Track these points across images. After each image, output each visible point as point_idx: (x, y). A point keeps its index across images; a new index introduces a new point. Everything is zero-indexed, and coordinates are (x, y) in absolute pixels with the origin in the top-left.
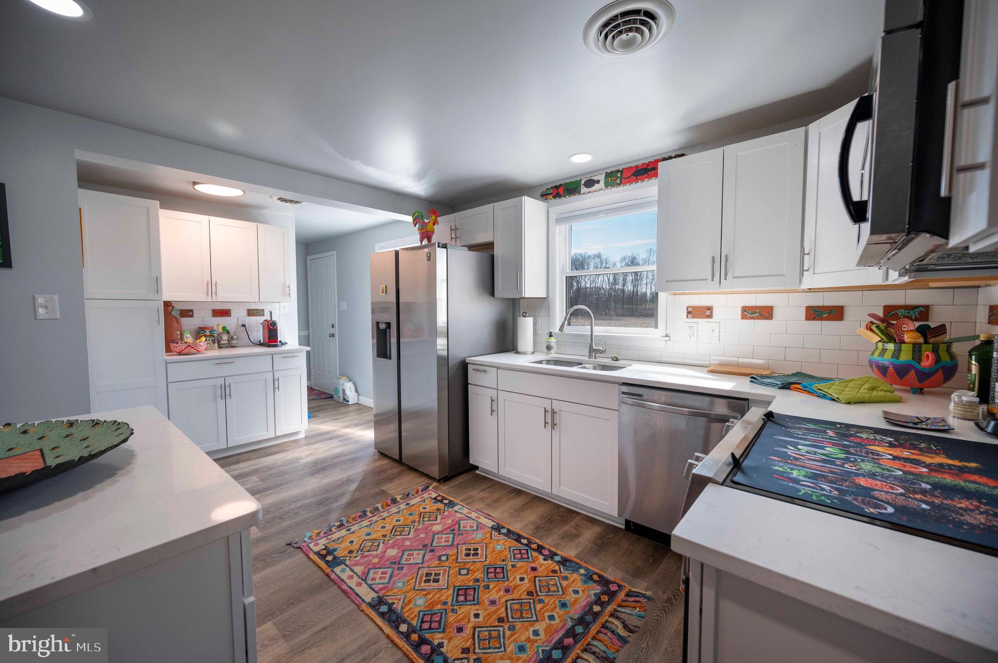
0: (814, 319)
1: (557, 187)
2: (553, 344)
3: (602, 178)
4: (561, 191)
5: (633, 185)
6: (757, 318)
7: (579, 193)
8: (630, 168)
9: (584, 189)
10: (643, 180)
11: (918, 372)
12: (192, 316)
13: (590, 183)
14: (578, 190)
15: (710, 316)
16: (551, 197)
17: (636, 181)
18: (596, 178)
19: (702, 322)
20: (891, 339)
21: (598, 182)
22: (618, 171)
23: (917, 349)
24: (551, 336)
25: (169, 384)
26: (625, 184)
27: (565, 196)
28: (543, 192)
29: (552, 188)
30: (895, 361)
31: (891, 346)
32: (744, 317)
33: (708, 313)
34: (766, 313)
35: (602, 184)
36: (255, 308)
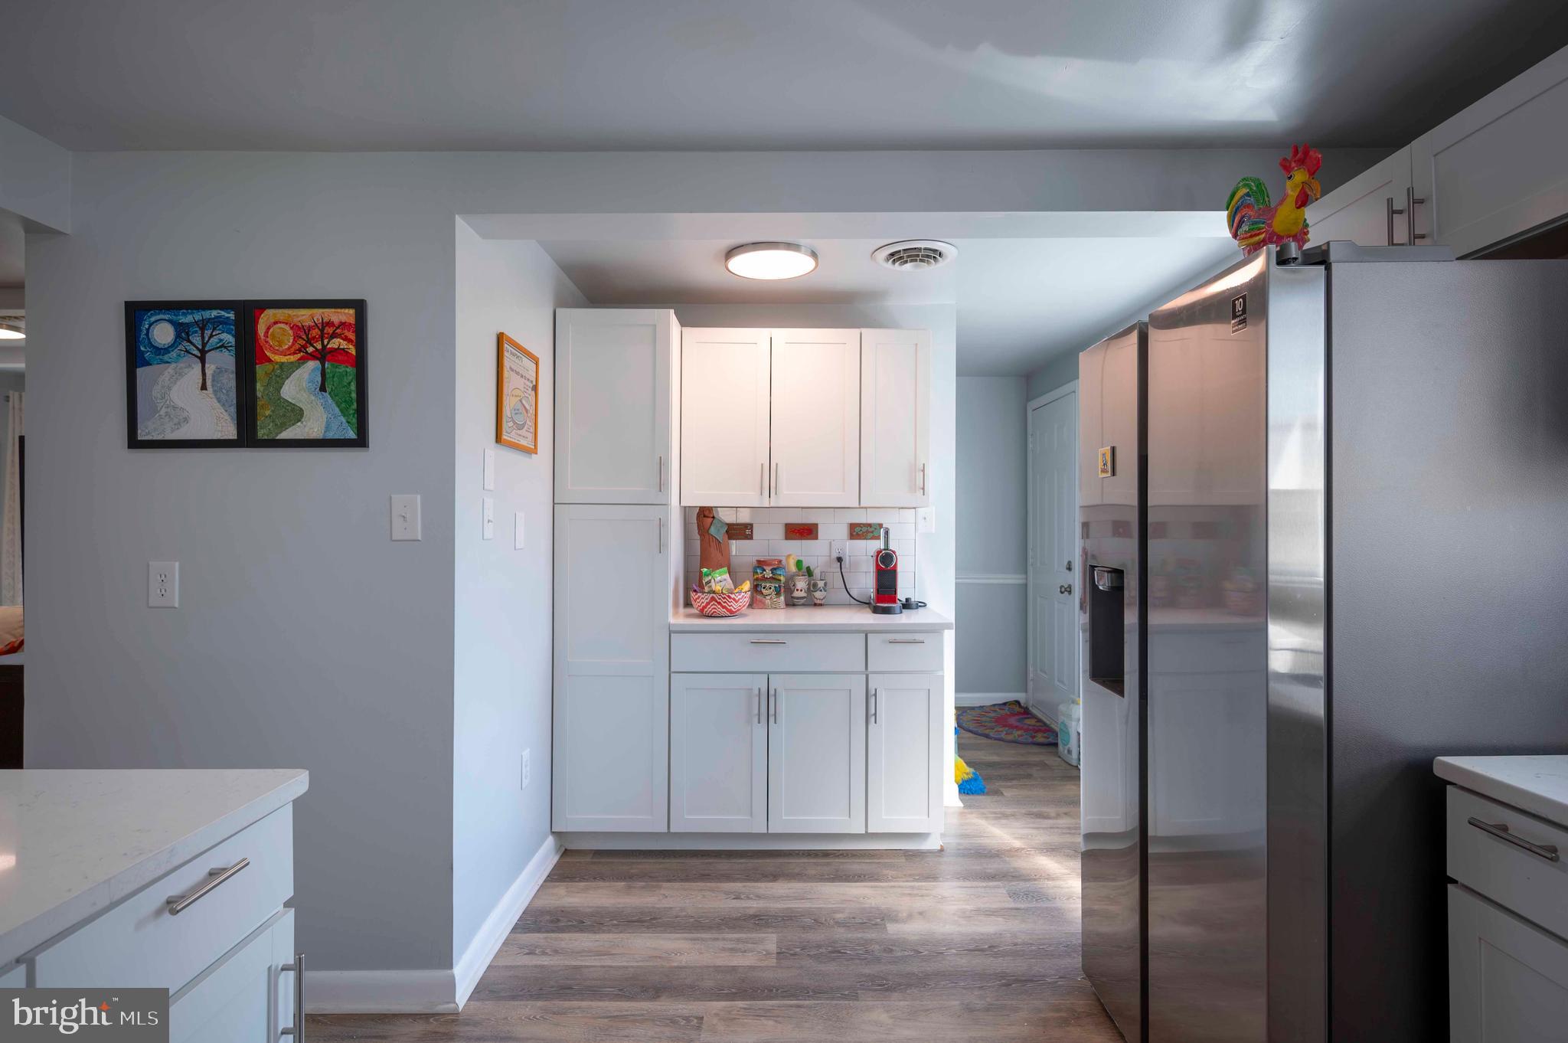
12: (750, 537)
25: (672, 675)
36: (864, 521)
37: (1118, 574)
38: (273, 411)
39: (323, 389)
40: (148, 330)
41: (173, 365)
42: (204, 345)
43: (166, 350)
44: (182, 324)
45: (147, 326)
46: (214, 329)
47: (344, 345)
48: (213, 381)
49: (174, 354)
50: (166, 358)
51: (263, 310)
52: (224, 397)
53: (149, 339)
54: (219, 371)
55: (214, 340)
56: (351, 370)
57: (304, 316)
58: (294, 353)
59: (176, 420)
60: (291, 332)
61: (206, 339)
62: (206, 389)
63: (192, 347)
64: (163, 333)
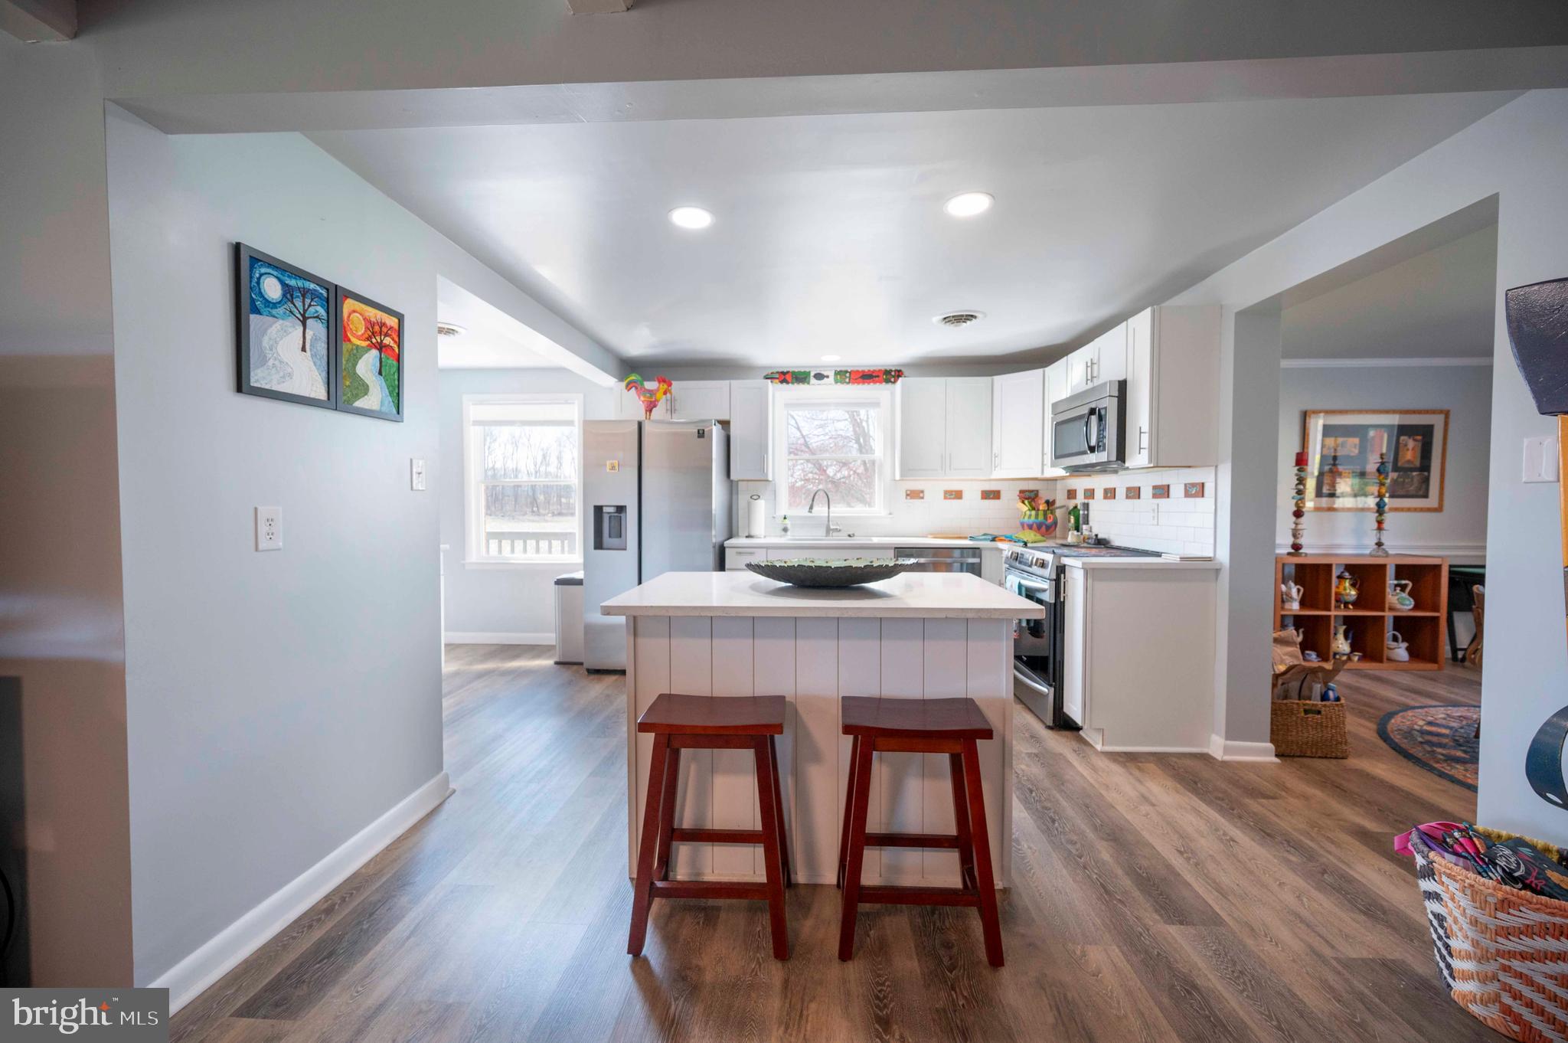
0: (986, 499)
1: (783, 373)
2: (789, 526)
3: (832, 374)
4: (788, 377)
5: (861, 386)
6: (954, 498)
7: (809, 383)
8: (858, 371)
9: (813, 381)
10: (869, 383)
11: (1046, 525)
13: (819, 376)
14: (807, 380)
15: (923, 498)
16: (777, 381)
17: (864, 383)
18: (825, 373)
19: (917, 502)
20: (1034, 509)
21: (828, 377)
22: (847, 372)
23: (1045, 512)
24: (785, 518)
26: (853, 383)
27: (793, 383)
28: (767, 375)
29: (778, 372)
30: (1036, 521)
31: (1033, 513)
32: (945, 498)
33: (921, 495)
34: (958, 495)
35: (832, 379)
37: (621, 509)
38: (351, 383)
39: (380, 373)
40: (259, 279)
41: (281, 322)
42: (305, 311)
43: (275, 305)
44: (287, 285)
45: (257, 275)
46: (312, 300)
47: (392, 344)
48: (311, 345)
49: (280, 311)
50: (274, 312)
51: (347, 297)
52: (319, 363)
53: (260, 289)
54: (315, 339)
55: (312, 309)
56: (395, 363)
57: (373, 313)
58: (365, 340)
59: (281, 374)
60: (363, 322)
61: (306, 307)
62: (305, 351)
63: (295, 310)
64: (272, 288)
